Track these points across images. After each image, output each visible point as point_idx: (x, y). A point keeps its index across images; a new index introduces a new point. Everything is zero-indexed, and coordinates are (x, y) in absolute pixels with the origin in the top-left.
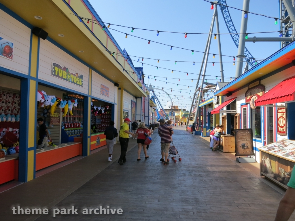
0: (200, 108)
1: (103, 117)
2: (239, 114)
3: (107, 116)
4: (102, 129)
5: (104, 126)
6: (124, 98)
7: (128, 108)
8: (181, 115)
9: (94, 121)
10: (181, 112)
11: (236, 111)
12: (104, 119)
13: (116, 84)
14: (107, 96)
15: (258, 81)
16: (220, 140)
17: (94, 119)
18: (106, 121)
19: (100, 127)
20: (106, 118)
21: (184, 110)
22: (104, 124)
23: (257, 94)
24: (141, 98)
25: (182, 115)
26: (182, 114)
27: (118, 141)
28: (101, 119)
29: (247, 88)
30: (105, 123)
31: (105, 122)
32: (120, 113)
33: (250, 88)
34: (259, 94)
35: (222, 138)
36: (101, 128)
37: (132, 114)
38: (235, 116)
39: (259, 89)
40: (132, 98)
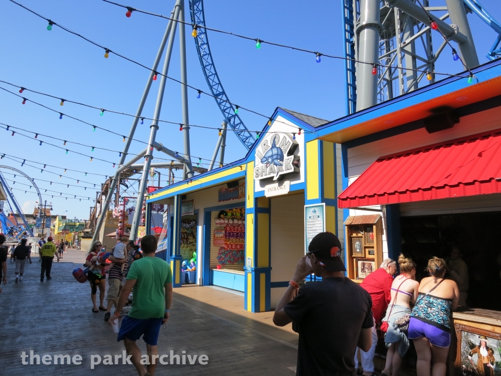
0: (151, 205)
8: (57, 227)
10: (56, 222)
21: (64, 217)
25: (59, 227)
26: (59, 225)
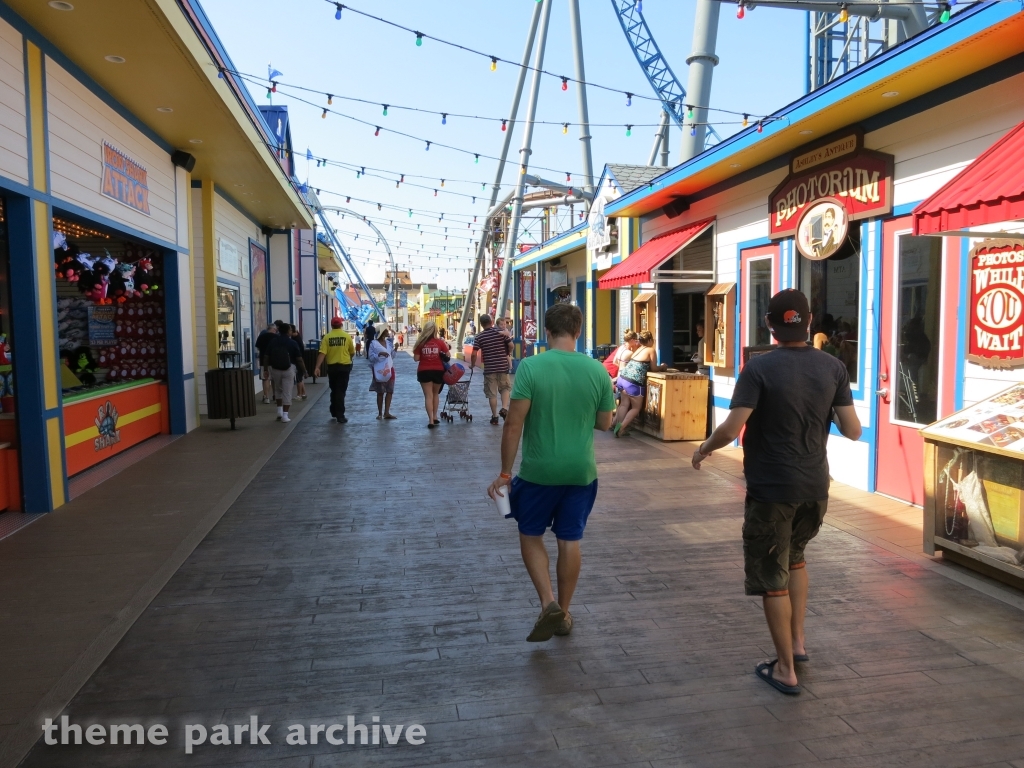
0: (518, 273)
1: (126, 311)
2: (730, 287)
3: (145, 308)
4: (122, 369)
5: (133, 351)
6: (216, 226)
7: (236, 272)
8: (422, 303)
9: (81, 334)
10: (421, 295)
11: (713, 272)
12: (129, 323)
13: (181, 158)
14: (140, 206)
15: (853, 138)
16: (645, 393)
17: (81, 324)
18: (141, 331)
19: (113, 356)
20: (141, 318)
21: (433, 287)
22: (130, 343)
23: (844, 194)
24: (288, 232)
25: (426, 304)
26: (425, 301)
27: (202, 416)
28: (115, 322)
29: (782, 173)
30: (135, 341)
31: (135, 336)
32: (202, 293)
33: (795, 171)
34: (855, 194)
35: (654, 384)
36: (115, 362)
37: (256, 299)
38: (710, 293)
39: (858, 171)
40: (251, 231)
